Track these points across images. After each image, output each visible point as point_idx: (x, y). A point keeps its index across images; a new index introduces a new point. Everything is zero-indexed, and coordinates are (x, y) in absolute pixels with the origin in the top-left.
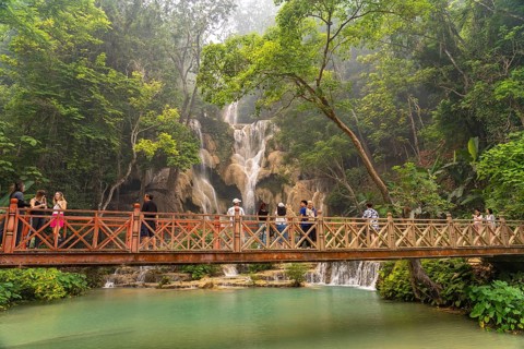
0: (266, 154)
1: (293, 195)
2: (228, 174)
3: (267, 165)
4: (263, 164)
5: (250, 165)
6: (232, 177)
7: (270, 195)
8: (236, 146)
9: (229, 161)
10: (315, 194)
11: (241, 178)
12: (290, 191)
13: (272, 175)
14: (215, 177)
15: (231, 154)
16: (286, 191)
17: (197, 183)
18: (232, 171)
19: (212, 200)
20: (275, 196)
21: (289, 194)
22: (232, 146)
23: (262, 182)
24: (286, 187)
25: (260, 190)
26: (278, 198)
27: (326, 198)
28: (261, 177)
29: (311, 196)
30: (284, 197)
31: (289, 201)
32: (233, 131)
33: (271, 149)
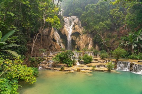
0: (74, 26)
1: (82, 38)
2: (63, 31)
3: (74, 29)
4: (73, 29)
6: (64, 32)
7: (76, 38)
8: (65, 23)
9: (63, 27)
11: (67, 32)
12: (81, 37)
13: (76, 32)
14: (59, 32)
15: (64, 25)
16: (80, 37)
18: (64, 30)
20: (77, 38)
21: (81, 38)
22: (64, 23)
23: (73, 34)
24: (80, 36)
25: (73, 36)
26: (78, 39)
27: (92, 39)
28: (73, 33)
29: (88, 39)
30: (80, 39)
31: (81, 40)
32: (64, 18)
33: (75, 24)
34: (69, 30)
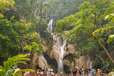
0: (67, 45)
1: (79, 62)
2: (51, 54)
3: (67, 50)
4: (65, 50)
5: (60, 50)
6: (53, 55)
7: (69, 62)
8: (54, 42)
9: (51, 49)
10: (88, 62)
11: (57, 56)
12: (77, 61)
13: (69, 54)
14: (46, 55)
15: (52, 46)
16: (75, 60)
17: (40, 58)
18: (53, 53)
19: (46, 65)
20: (71, 62)
21: (77, 62)
22: (52, 42)
23: (65, 57)
24: (76, 59)
25: (65, 61)
26: (73, 64)
27: (93, 63)
28: (65, 55)
29: (86, 62)
30: (75, 63)
31: (77, 65)
32: (52, 36)
33: (68, 43)
34: (60, 52)
